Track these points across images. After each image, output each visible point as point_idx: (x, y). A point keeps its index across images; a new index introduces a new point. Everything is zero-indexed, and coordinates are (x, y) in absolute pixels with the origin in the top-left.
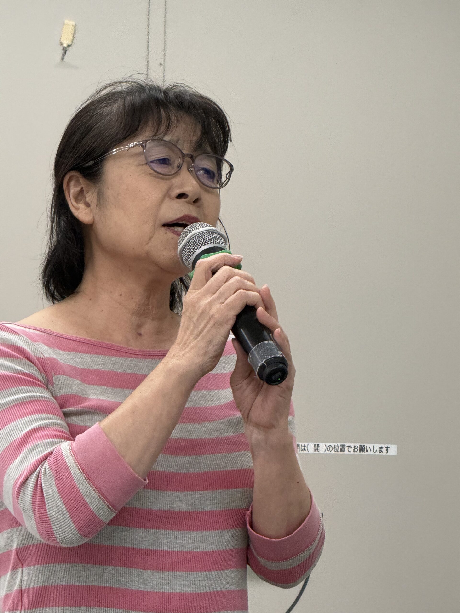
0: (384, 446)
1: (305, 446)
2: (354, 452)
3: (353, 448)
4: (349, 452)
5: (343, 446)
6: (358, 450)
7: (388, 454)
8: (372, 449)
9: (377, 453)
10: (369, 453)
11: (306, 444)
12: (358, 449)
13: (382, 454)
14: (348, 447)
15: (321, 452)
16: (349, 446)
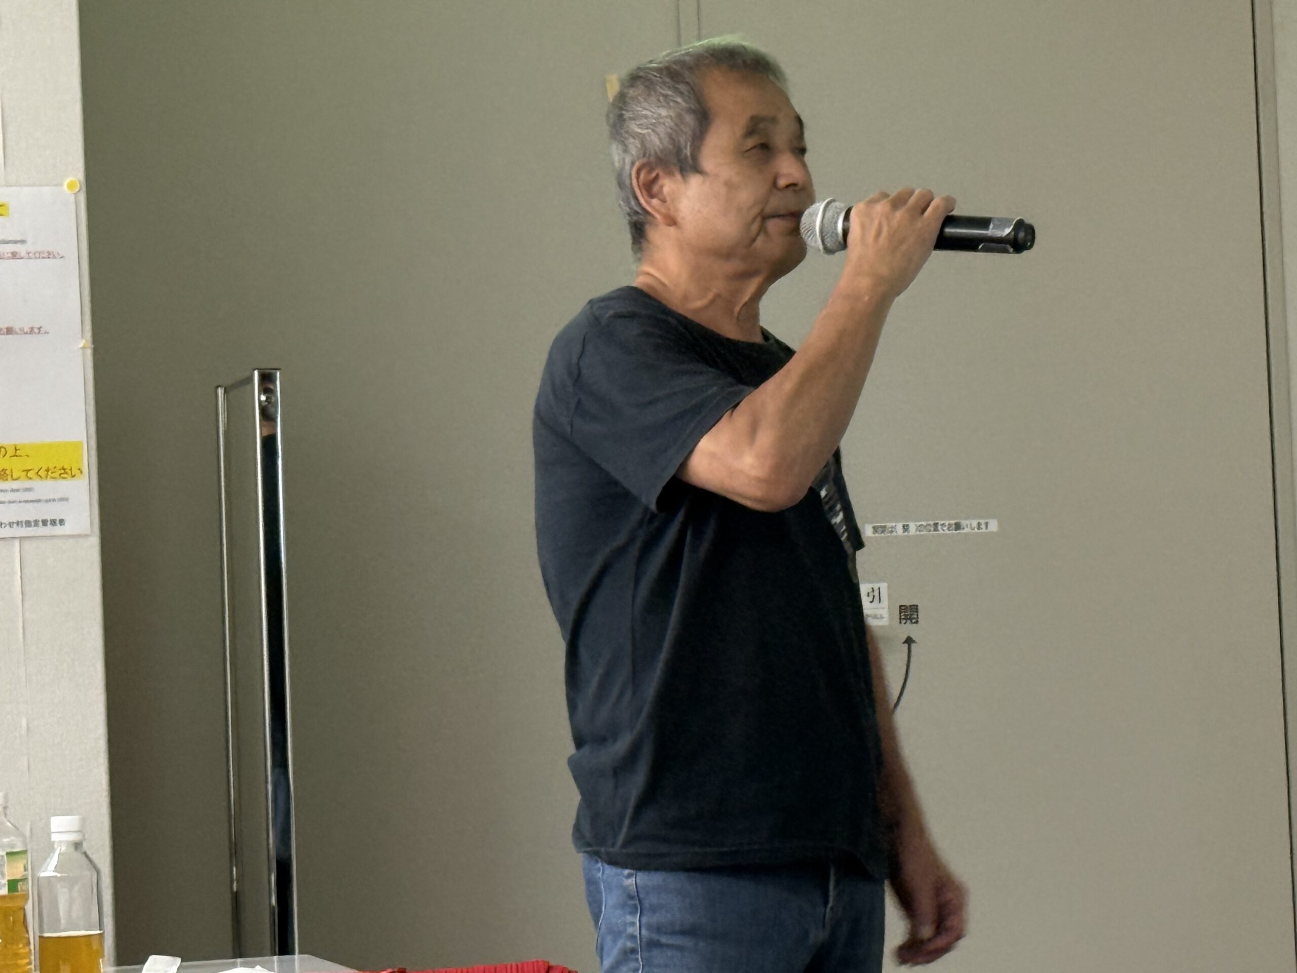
0: (983, 521)
1: (892, 527)
2: (949, 530)
3: (947, 527)
4: (944, 530)
5: (936, 525)
6: (954, 528)
7: (988, 530)
8: (969, 526)
9: (976, 530)
10: (966, 530)
11: (894, 524)
12: (954, 526)
13: (981, 531)
14: (941, 525)
15: (910, 534)
16: (943, 525)
